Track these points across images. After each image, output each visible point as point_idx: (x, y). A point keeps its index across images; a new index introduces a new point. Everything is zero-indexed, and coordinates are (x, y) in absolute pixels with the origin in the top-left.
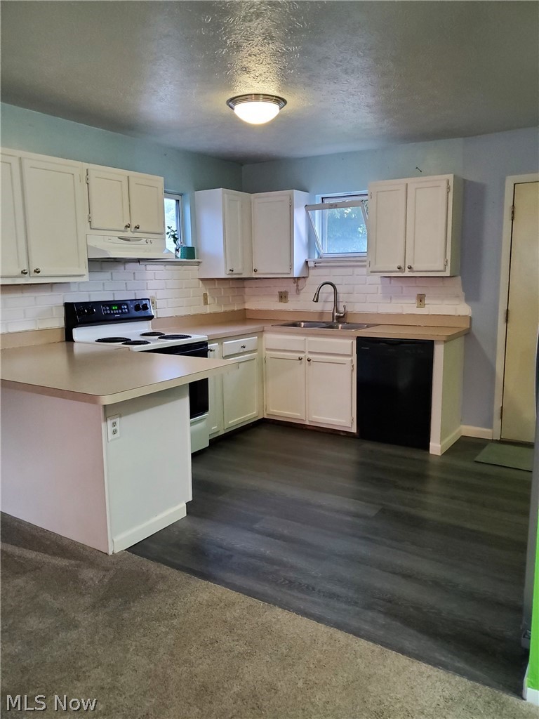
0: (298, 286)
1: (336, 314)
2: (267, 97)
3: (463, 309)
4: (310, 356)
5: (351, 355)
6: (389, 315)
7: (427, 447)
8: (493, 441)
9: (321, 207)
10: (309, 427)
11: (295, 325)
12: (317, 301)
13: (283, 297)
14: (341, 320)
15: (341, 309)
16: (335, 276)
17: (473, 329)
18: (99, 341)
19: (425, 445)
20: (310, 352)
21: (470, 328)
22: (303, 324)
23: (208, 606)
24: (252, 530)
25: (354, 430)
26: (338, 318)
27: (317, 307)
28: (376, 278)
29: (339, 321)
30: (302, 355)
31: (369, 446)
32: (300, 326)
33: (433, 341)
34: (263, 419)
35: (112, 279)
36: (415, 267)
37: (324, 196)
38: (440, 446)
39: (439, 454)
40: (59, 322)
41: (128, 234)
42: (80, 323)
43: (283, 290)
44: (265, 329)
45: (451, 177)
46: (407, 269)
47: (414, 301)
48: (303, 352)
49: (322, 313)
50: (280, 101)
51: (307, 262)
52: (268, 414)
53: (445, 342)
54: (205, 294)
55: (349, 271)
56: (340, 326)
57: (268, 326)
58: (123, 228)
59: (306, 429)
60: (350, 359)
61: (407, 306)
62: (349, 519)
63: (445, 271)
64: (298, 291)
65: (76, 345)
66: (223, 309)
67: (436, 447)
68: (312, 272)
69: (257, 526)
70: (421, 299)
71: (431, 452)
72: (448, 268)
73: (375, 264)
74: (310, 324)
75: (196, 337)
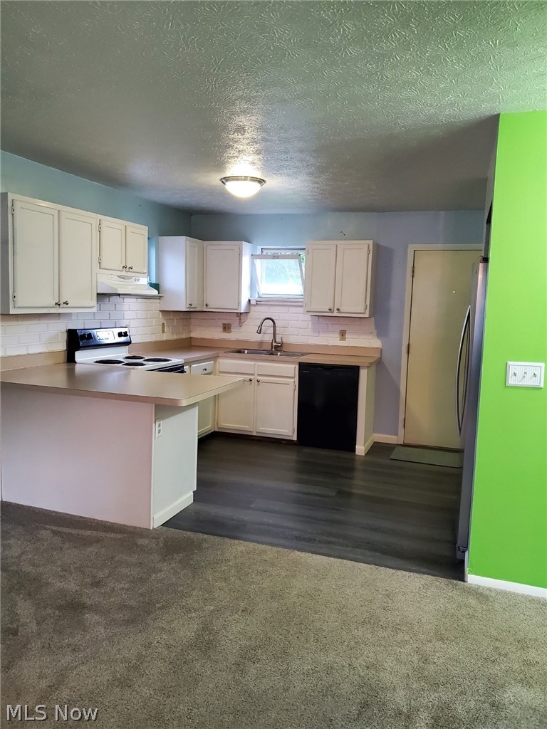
0: (240, 319)
1: (274, 344)
2: (253, 179)
3: (376, 343)
4: (259, 378)
5: (294, 378)
6: (317, 346)
7: (354, 450)
8: (398, 445)
9: (261, 257)
10: (255, 438)
11: (239, 352)
12: (260, 333)
13: (227, 328)
14: (278, 349)
15: (278, 340)
16: (274, 312)
17: (383, 357)
18: (97, 362)
19: (352, 448)
20: (258, 375)
21: (381, 358)
22: (246, 351)
23: (248, 553)
24: (251, 508)
25: (295, 438)
26: (276, 347)
27: (258, 338)
28: (308, 317)
29: (276, 350)
30: (252, 377)
31: (307, 450)
32: (244, 352)
33: (358, 367)
34: (215, 432)
35: (100, 310)
36: (342, 309)
37: (262, 247)
38: (364, 448)
39: (364, 455)
40: (62, 346)
41: (124, 273)
42: (82, 347)
43: (226, 322)
44: (220, 355)
45: (371, 242)
46: (336, 311)
47: (338, 335)
48: (253, 375)
49: (261, 343)
50: (261, 181)
51: (249, 300)
52: (219, 428)
53: (368, 367)
54: (163, 324)
55: (286, 308)
56: (279, 353)
57: (221, 353)
58: (121, 269)
59: (253, 440)
60: (293, 380)
61: (332, 340)
62: (317, 498)
63: (365, 313)
64: (240, 324)
65: (77, 366)
66: (175, 337)
67: (361, 449)
68: (252, 308)
69: (252, 506)
70: (343, 334)
71: (357, 453)
72: (368, 311)
73: (311, 305)
74: (252, 351)
75: (175, 360)
